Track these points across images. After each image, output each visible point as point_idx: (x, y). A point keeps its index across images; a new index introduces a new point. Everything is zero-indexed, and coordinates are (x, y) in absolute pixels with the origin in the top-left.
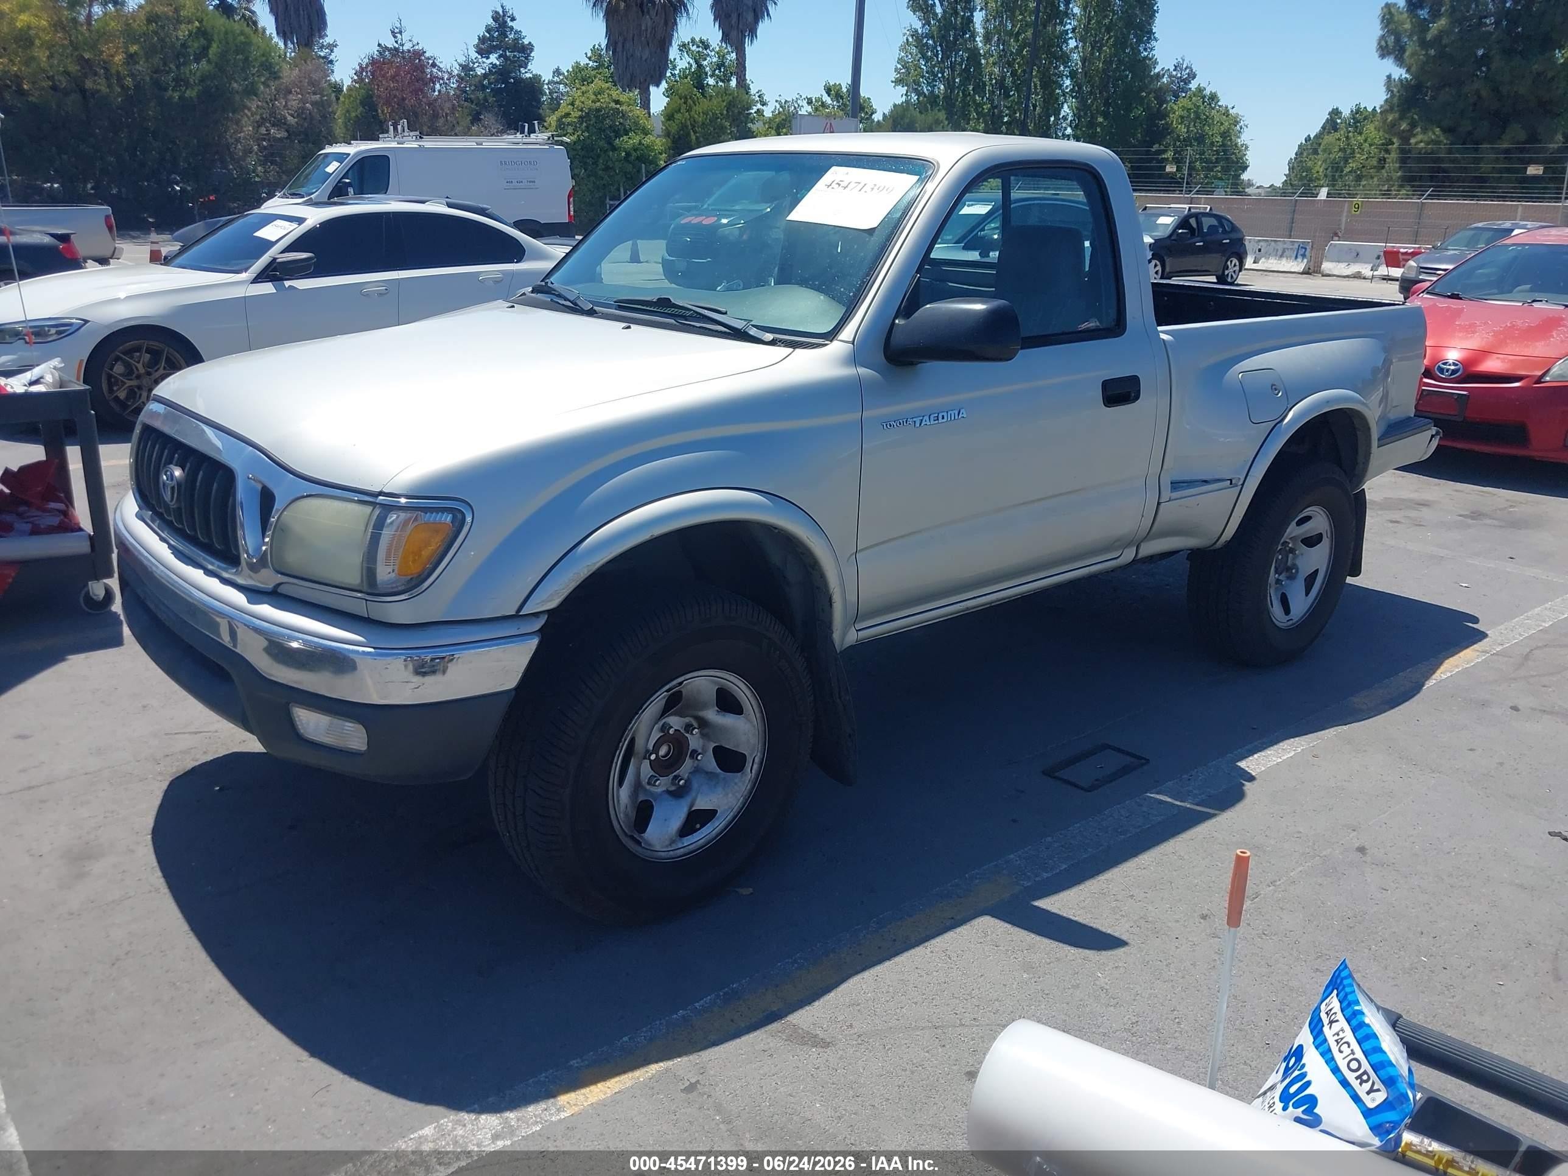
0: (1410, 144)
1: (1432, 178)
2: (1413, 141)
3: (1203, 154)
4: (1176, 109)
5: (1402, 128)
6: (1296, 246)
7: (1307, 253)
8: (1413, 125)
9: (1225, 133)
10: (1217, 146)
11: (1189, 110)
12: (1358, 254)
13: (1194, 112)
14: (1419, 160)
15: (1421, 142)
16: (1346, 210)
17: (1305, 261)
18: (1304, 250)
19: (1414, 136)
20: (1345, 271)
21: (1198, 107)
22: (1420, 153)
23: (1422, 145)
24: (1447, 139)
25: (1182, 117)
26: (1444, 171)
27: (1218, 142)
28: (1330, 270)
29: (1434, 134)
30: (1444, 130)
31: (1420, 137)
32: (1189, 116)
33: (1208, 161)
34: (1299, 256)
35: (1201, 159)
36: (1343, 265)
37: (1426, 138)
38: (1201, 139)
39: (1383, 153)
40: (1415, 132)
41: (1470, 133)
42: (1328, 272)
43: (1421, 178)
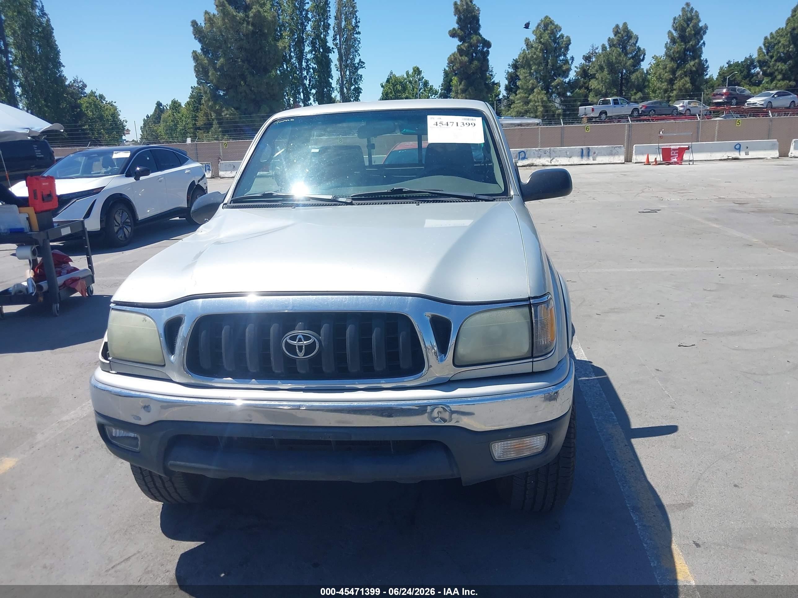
0: (222, 116)
1: (235, 131)
2: (223, 114)
3: (105, 125)
4: (84, 102)
5: (217, 108)
6: (204, 165)
7: (210, 168)
8: (222, 107)
9: (113, 114)
10: (110, 122)
11: (90, 103)
12: (234, 167)
13: (94, 104)
14: (228, 123)
15: (227, 114)
16: (221, 146)
17: (211, 172)
18: (208, 167)
19: (223, 112)
20: (231, 175)
21: (95, 102)
22: (227, 120)
23: (228, 116)
24: (238, 112)
25: (87, 107)
26: (239, 127)
27: (110, 119)
28: (223, 175)
29: (232, 110)
30: (236, 109)
31: (226, 112)
32: (91, 106)
33: (108, 129)
34: (207, 170)
35: (103, 128)
36: (229, 172)
37: (229, 113)
38: (101, 118)
39: (194, 121)
40: (223, 110)
41: (246, 109)
42: (223, 176)
43: (231, 131)
